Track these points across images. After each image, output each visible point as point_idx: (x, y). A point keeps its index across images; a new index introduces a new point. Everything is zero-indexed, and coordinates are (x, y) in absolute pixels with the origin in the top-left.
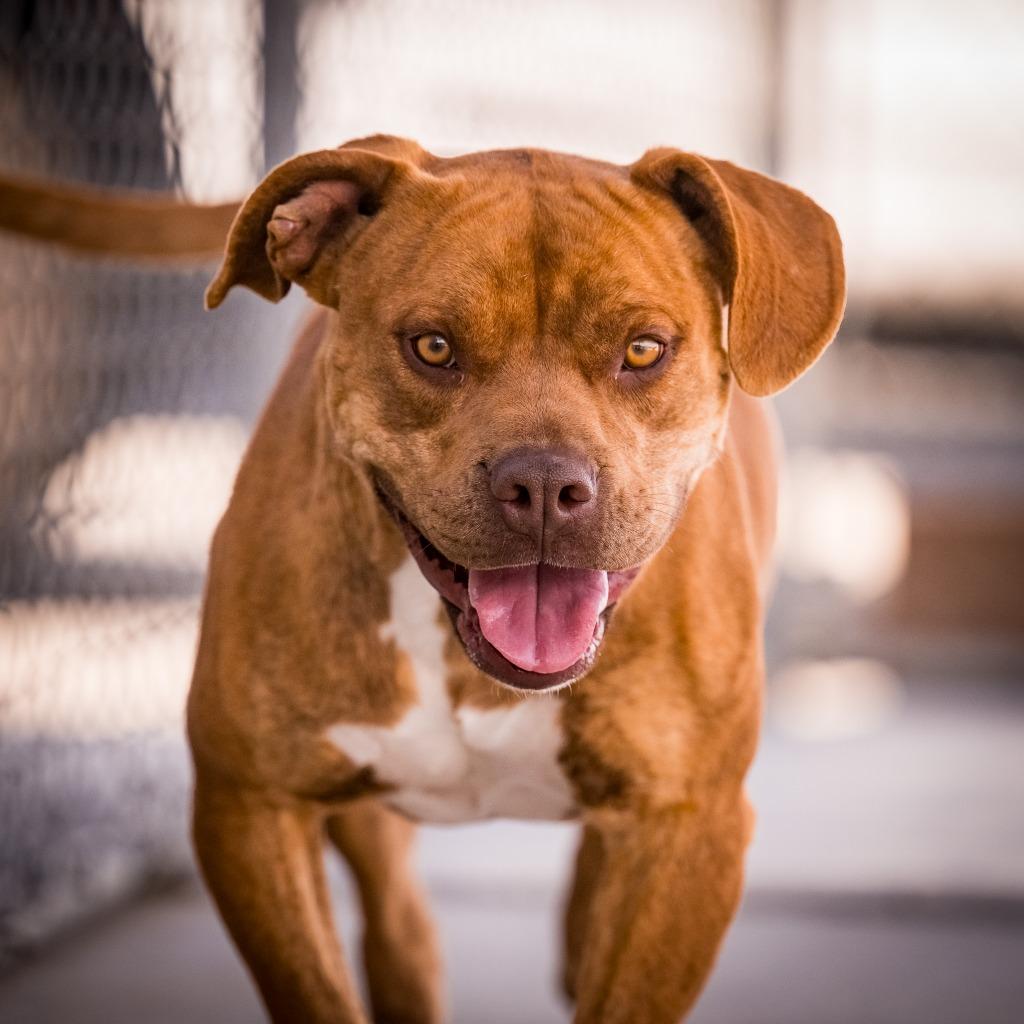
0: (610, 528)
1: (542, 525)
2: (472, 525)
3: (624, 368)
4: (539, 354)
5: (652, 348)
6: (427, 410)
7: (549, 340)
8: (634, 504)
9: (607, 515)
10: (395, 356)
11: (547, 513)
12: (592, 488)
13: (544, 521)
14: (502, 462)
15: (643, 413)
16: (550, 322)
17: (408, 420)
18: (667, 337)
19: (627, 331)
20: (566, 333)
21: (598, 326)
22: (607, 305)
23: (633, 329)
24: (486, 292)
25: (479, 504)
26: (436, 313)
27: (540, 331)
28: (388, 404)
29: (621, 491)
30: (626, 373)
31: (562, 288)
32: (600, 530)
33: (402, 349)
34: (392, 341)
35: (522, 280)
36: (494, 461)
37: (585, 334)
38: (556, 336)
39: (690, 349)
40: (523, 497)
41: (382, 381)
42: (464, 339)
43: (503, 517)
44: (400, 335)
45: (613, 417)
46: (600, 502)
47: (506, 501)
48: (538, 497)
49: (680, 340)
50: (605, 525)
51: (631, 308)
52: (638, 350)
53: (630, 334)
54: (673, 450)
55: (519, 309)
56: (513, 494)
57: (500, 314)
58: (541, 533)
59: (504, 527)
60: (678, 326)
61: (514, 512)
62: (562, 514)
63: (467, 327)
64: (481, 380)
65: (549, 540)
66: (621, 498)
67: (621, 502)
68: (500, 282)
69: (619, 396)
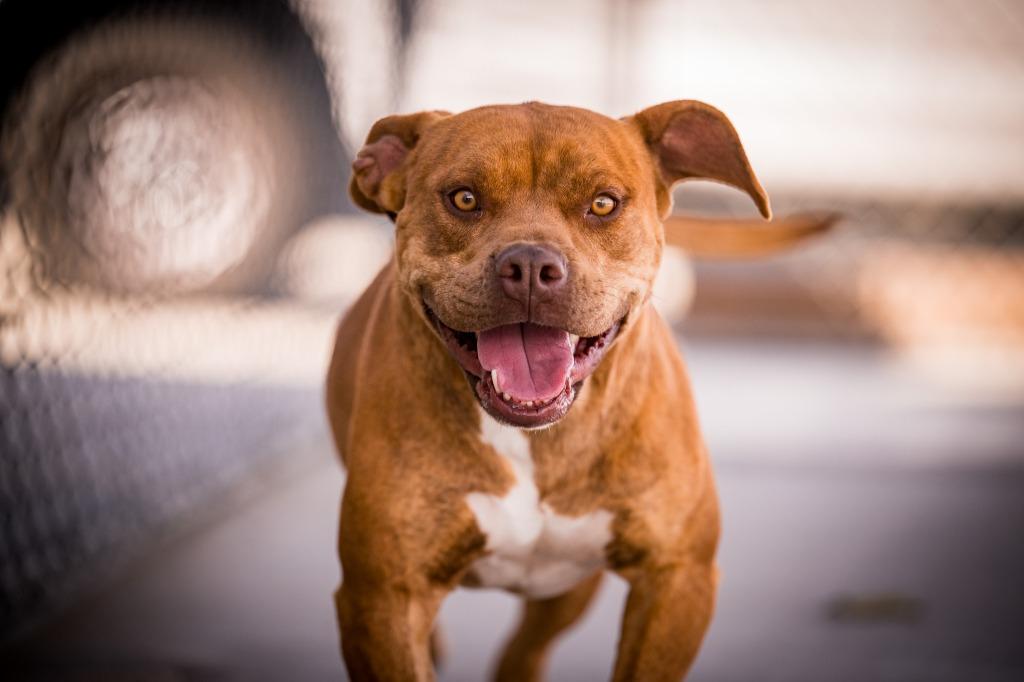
0: (577, 299)
1: (528, 293)
2: (481, 293)
3: (589, 213)
4: (532, 197)
5: (609, 203)
6: (455, 239)
7: (540, 190)
8: (594, 286)
9: (574, 291)
10: (439, 206)
11: (532, 284)
12: (563, 271)
13: (531, 291)
14: (505, 252)
15: (606, 244)
16: (542, 178)
17: (442, 247)
18: (619, 197)
19: (594, 189)
20: (551, 185)
21: (574, 181)
22: (581, 168)
23: (598, 188)
24: (496, 158)
25: (487, 279)
26: (464, 175)
27: (534, 185)
28: (431, 237)
29: (584, 276)
30: (591, 215)
31: (551, 157)
32: (570, 300)
33: (443, 201)
34: (437, 196)
35: (522, 152)
36: (499, 254)
37: (564, 185)
38: (544, 188)
39: (634, 205)
40: (517, 274)
41: (428, 223)
42: (483, 187)
43: (502, 288)
44: (442, 192)
45: (581, 240)
46: (569, 282)
47: (505, 277)
48: (526, 272)
49: (629, 198)
50: (573, 297)
51: (597, 173)
52: (600, 205)
53: (596, 191)
54: (622, 274)
55: (520, 169)
56: (510, 272)
57: (507, 171)
58: (528, 299)
59: (503, 294)
60: (628, 189)
61: (510, 285)
62: (541, 286)
63: (485, 178)
64: (493, 215)
65: (533, 304)
66: (584, 280)
67: (584, 282)
68: (505, 153)
69: (587, 230)
